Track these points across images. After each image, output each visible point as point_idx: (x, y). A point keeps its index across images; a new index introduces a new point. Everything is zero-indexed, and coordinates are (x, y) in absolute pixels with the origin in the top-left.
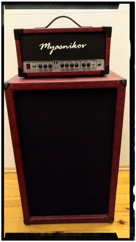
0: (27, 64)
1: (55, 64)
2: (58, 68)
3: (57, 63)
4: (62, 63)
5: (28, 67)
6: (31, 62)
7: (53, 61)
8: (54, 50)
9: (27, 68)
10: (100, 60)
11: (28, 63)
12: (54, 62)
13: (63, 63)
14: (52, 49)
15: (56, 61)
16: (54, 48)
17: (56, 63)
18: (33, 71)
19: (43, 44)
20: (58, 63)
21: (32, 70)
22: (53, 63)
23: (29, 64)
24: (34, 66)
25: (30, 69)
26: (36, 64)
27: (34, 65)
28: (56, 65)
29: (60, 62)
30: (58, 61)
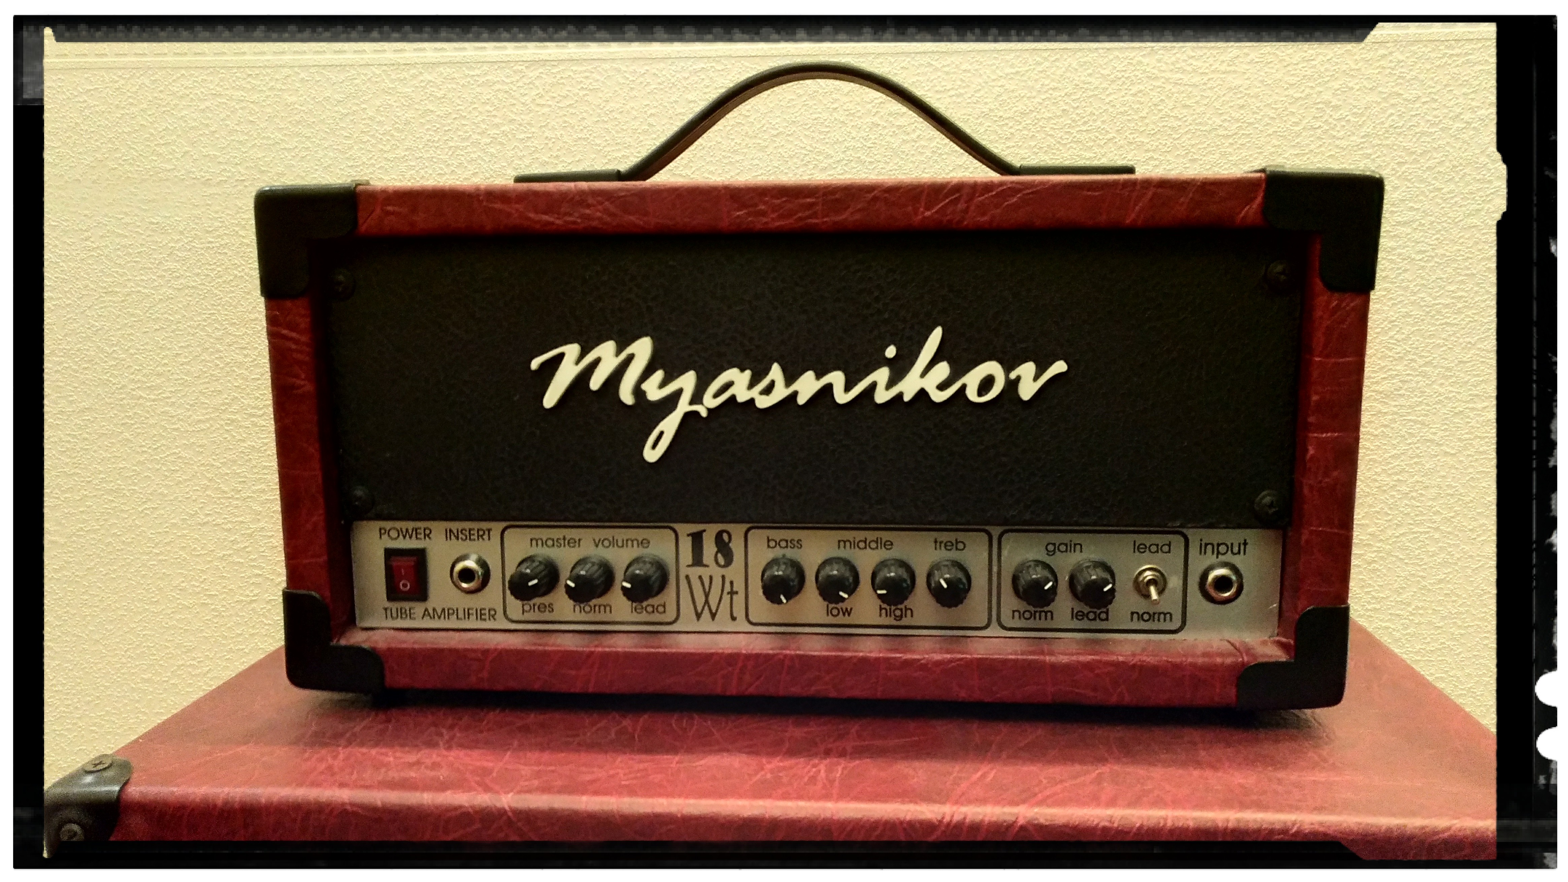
0: (390, 553)
1: (698, 560)
2: (739, 599)
3: (723, 547)
4: (778, 552)
5: (405, 585)
6: (438, 528)
7: (685, 529)
8: (690, 417)
9: (393, 593)
10: (1234, 536)
11: (406, 534)
12: (697, 539)
13: (790, 553)
14: (671, 401)
15: (710, 531)
16: (697, 398)
17: (709, 548)
18: (453, 623)
19: (571, 350)
20: (736, 546)
21: (447, 613)
22: (686, 545)
23: (420, 556)
24: (467, 575)
25: (419, 608)
26: (490, 550)
27: (471, 563)
28: (712, 569)
29: (758, 538)
30: (737, 530)
